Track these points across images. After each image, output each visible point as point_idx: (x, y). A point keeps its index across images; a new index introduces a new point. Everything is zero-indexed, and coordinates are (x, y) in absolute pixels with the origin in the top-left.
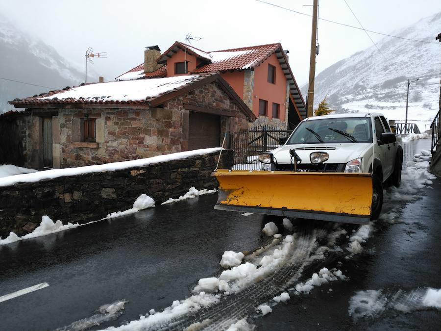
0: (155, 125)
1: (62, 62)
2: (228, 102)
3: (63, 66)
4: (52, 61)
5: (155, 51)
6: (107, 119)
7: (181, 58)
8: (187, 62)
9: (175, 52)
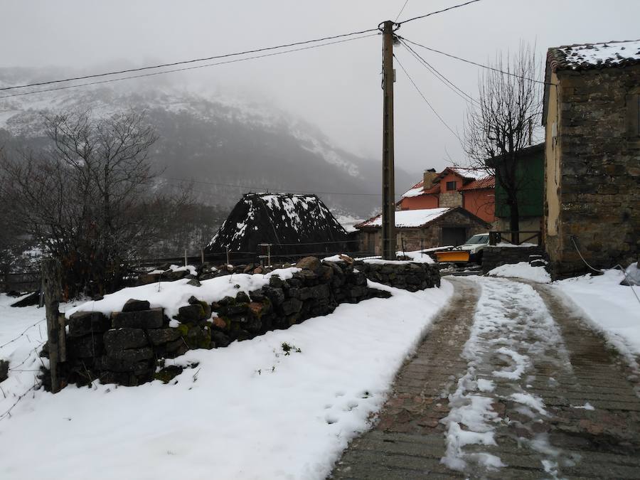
0: (424, 236)
1: (327, 143)
2: (469, 220)
3: (327, 147)
4: (315, 142)
5: (432, 173)
6: (402, 234)
7: (451, 179)
8: (455, 182)
9: (447, 174)
